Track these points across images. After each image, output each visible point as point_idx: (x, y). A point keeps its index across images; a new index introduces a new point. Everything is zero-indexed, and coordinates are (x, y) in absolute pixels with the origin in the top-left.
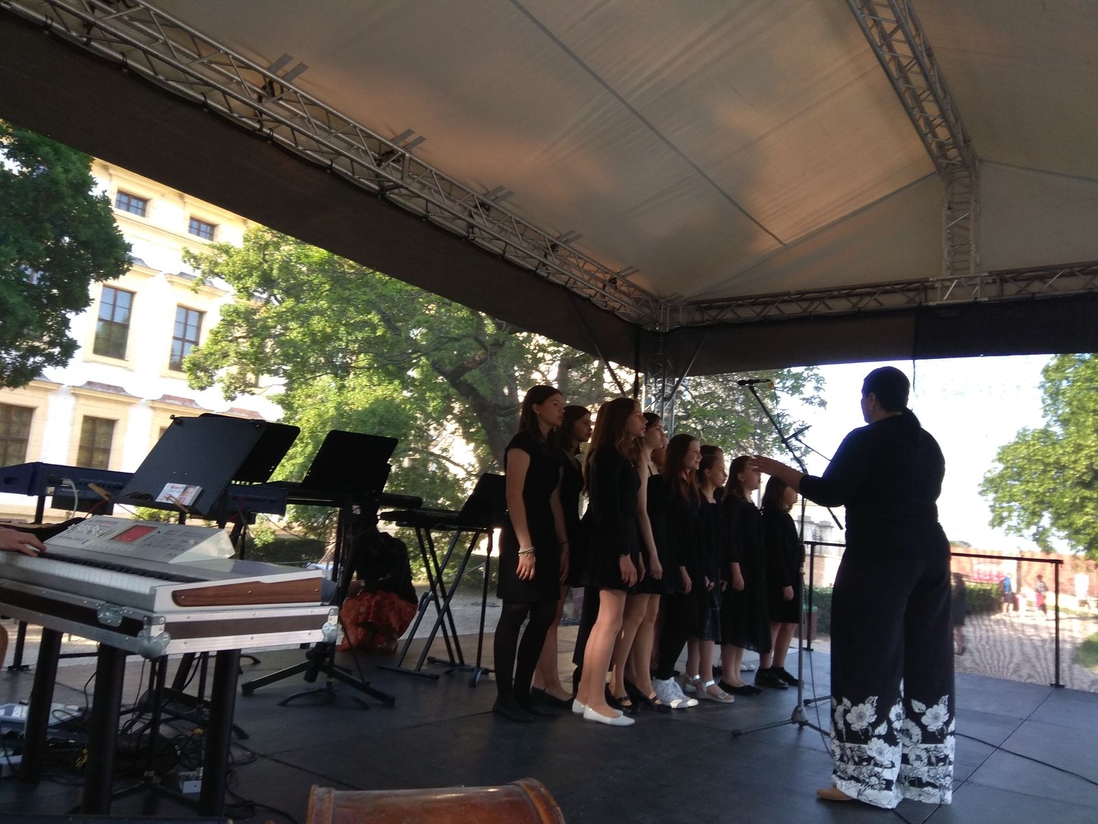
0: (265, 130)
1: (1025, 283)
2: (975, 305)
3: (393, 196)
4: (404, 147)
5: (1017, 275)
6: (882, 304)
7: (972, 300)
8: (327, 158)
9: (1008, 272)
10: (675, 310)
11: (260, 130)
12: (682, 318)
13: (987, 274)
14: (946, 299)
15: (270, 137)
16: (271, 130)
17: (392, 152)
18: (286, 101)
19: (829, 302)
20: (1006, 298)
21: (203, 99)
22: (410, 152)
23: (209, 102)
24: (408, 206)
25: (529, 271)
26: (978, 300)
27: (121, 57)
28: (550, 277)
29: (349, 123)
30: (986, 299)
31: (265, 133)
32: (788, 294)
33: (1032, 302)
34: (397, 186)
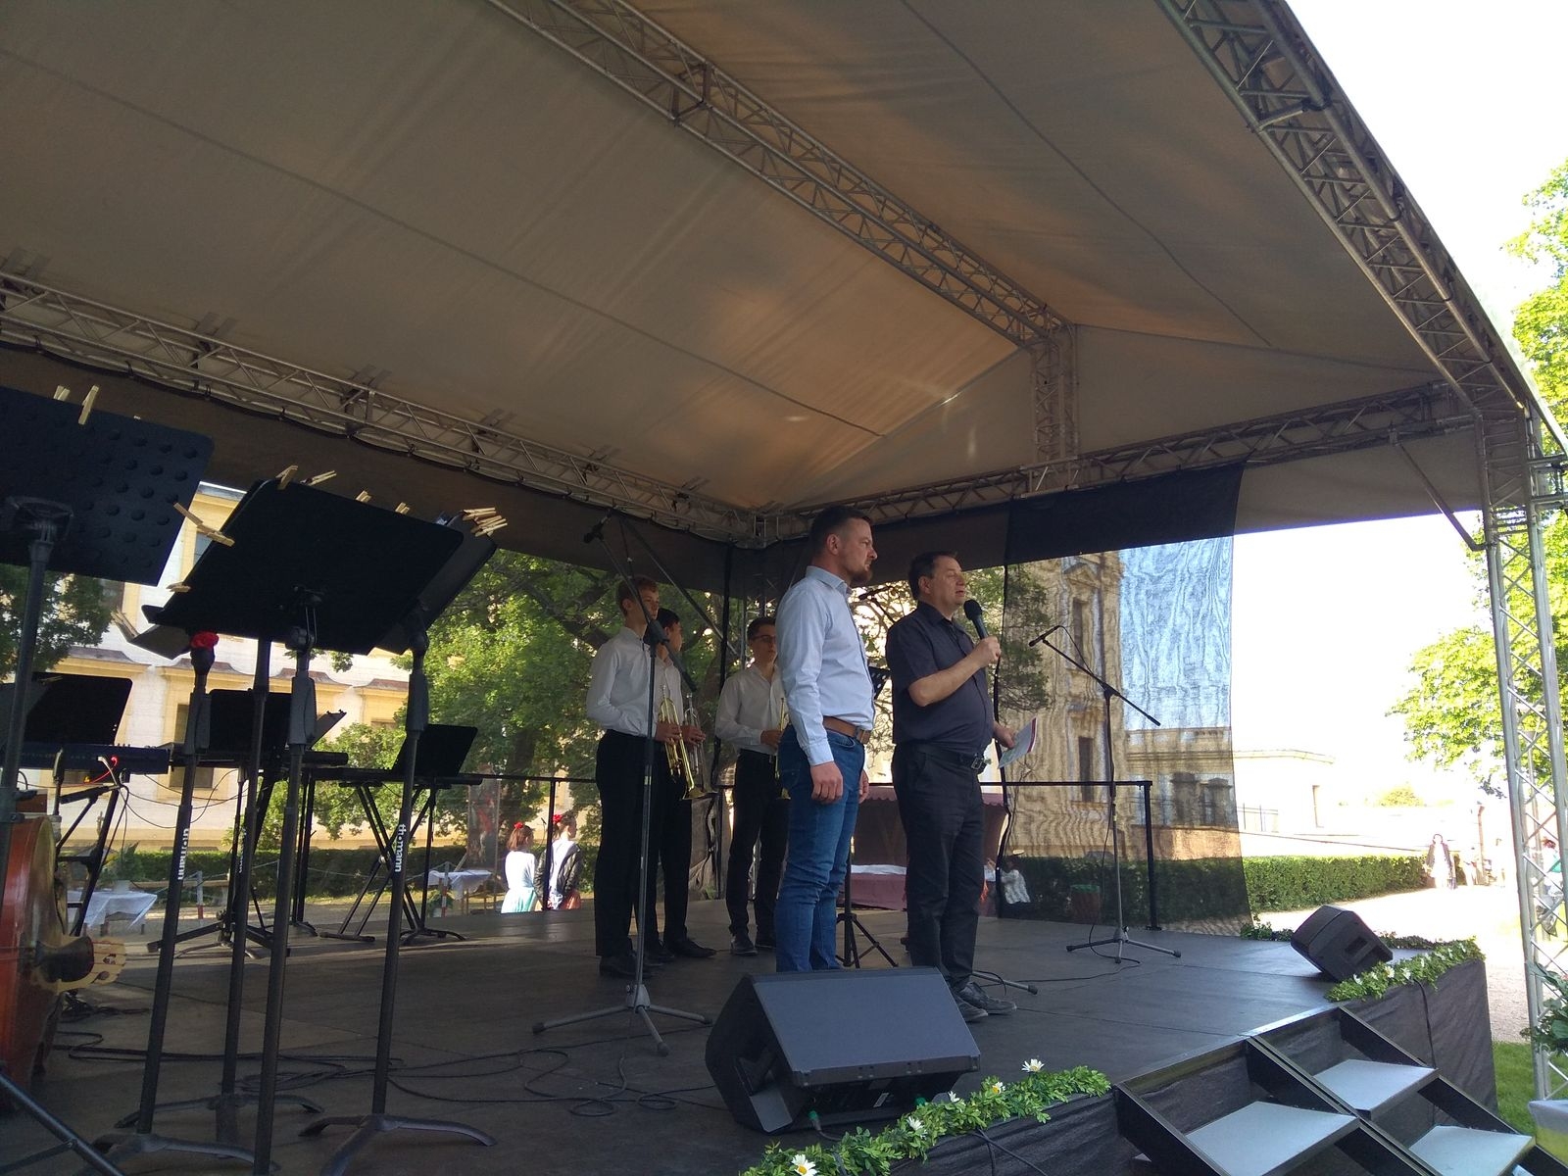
0: (200, 387)
1: (1123, 465)
2: (1067, 495)
3: (365, 436)
4: (369, 385)
5: (1110, 457)
6: (984, 499)
7: (1063, 489)
8: (278, 407)
9: (1102, 453)
10: (772, 521)
11: (196, 388)
12: (782, 531)
13: (1076, 458)
14: (1037, 488)
15: (207, 394)
16: (208, 386)
17: (355, 391)
18: (223, 354)
19: (932, 500)
20: (1109, 481)
21: (127, 367)
22: (375, 388)
23: (134, 368)
24: (386, 443)
25: (559, 496)
26: (1069, 488)
27: (34, 340)
28: (590, 499)
29: (295, 369)
30: (1077, 487)
31: (203, 391)
32: (883, 495)
33: (1122, 486)
34: (362, 426)
